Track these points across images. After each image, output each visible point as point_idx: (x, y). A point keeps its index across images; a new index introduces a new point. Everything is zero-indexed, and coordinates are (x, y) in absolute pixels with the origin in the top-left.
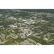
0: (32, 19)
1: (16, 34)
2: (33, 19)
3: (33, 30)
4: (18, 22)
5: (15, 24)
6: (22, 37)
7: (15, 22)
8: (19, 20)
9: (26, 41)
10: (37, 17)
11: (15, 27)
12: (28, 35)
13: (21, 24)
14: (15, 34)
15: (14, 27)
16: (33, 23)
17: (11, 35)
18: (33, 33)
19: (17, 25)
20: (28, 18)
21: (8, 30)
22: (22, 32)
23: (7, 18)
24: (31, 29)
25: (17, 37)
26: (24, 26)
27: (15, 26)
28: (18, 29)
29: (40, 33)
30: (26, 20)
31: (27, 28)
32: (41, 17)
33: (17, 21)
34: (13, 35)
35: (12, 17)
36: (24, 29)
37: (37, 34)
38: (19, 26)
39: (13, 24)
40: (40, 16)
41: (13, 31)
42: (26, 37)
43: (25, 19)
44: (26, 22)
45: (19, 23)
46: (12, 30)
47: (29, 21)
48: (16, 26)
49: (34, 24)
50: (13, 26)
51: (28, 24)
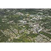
1: (27, 30)
2: (39, 14)
3: (42, 26)
4: (26, 17)
5: (24, 19)
6: (33, 32)
7: (23, 17)
9: (38, 36)
12: (39, 31)
13: (30, 20)
16: (41, 18)
17: (23, 30)
19: (26, 20)
20: (35, 14)
21: (19, 25)
23: (15, 13)
24: (40, 25)
25: (29, 32)
26: (33, 22)
27: (24, 22)
28: (28, 24)
29: (50, 29)
31: (36, 24)
36: (33, 25)
38: (28, 22)
39: (22, 19)
41: (24, 27)
43: (32, 15)
44: (33, 17)
46: (23, 25)
47: (36, 17)
50: (22, 21)
51: (36, 20)
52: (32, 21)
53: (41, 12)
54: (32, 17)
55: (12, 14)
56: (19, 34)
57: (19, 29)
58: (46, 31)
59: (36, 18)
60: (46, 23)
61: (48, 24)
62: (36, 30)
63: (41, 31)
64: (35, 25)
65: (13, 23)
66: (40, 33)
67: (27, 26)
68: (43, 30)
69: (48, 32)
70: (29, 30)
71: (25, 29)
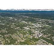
6: (35, 37)
8: (29, 24)
9: (39, 41)
10: (42, 22)
12: (39, 36)
16: (40, 26)
17: (27, 35)
19: (29, 27)
22: (34, 33)
23: (21, 22)
24: (40, 32)
25: (32, 37)
26: (35, 29)
29: (48, 35)
32: (45, 22)
41: (28, 32)
44: (34, 25)
50: (26, 28)
51: (36, 27)
52: (33, 28)
55: (18, 22)
56: (24, 38)
57: (24, 34)
58: (45, 36)
59: (36, 26)
60: (44, 30)
61: (46, 31)
62: (37, 35)
63: (41, 36)
64: (36, 32)
65: (19, 29)
66: (40, 38)
67: (30, 32)
68: (42, 35)
69: (47, 37)
70: (32, 36)
71: (29, 34)
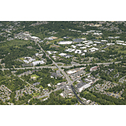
0: (88, 39)
1: (44, 87)
2: (90, 38)
3: (93, 74)
4: (47, 48)
5: (37, 54)
6: (62, 94)
7: (37, 48)
8: (48, 43)
10: (102, 31)
11: (38, 65)
12: (81, 90)
13: (57, 55)
14: (41, 87)
15: (35, 63)
17: (28, 89)
18: (97, 83)
19: (44, 57)
20: (76, 35)
21: (19, 73)
22: (60, 79)
23: (12, 36)
24: (88, 71)
26: (67, 62)
28: (47, 69)
29: (116, 80)
30: (70, 43)
31: (75, 67)
32: (115, 31)
33: (41, 44)
34: (36, 89)
35: (27, 34)
36: (66, 70)
37: (107, 85)
38: (49, 62)
39: (32, 55)
40: (112, 29)
42: (76, 95)
43: (65, 40)
45: (50, 52)
46: (30, 72)
48: (42, 62)
49: (97, 55)
50: (31, 59)
51: (76, 55)
53: (95, 29)
54: (67, 45)
59: (78, 48)
60: (106, 64)
61: (112, 66)
62: (72, 87)
63: (87, 90)
64: (70, 72)
66: (82, 95)
67: (43, 77)
68: (93, 85)
70: (50, 89)
